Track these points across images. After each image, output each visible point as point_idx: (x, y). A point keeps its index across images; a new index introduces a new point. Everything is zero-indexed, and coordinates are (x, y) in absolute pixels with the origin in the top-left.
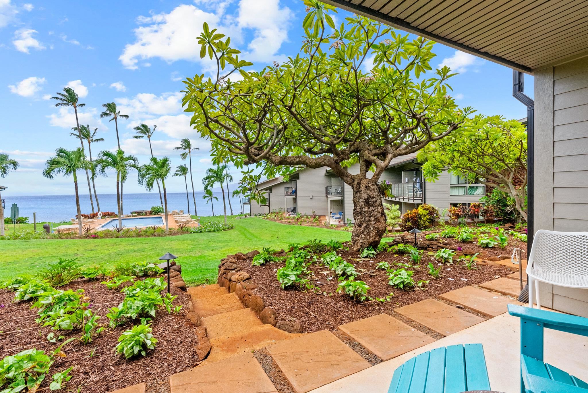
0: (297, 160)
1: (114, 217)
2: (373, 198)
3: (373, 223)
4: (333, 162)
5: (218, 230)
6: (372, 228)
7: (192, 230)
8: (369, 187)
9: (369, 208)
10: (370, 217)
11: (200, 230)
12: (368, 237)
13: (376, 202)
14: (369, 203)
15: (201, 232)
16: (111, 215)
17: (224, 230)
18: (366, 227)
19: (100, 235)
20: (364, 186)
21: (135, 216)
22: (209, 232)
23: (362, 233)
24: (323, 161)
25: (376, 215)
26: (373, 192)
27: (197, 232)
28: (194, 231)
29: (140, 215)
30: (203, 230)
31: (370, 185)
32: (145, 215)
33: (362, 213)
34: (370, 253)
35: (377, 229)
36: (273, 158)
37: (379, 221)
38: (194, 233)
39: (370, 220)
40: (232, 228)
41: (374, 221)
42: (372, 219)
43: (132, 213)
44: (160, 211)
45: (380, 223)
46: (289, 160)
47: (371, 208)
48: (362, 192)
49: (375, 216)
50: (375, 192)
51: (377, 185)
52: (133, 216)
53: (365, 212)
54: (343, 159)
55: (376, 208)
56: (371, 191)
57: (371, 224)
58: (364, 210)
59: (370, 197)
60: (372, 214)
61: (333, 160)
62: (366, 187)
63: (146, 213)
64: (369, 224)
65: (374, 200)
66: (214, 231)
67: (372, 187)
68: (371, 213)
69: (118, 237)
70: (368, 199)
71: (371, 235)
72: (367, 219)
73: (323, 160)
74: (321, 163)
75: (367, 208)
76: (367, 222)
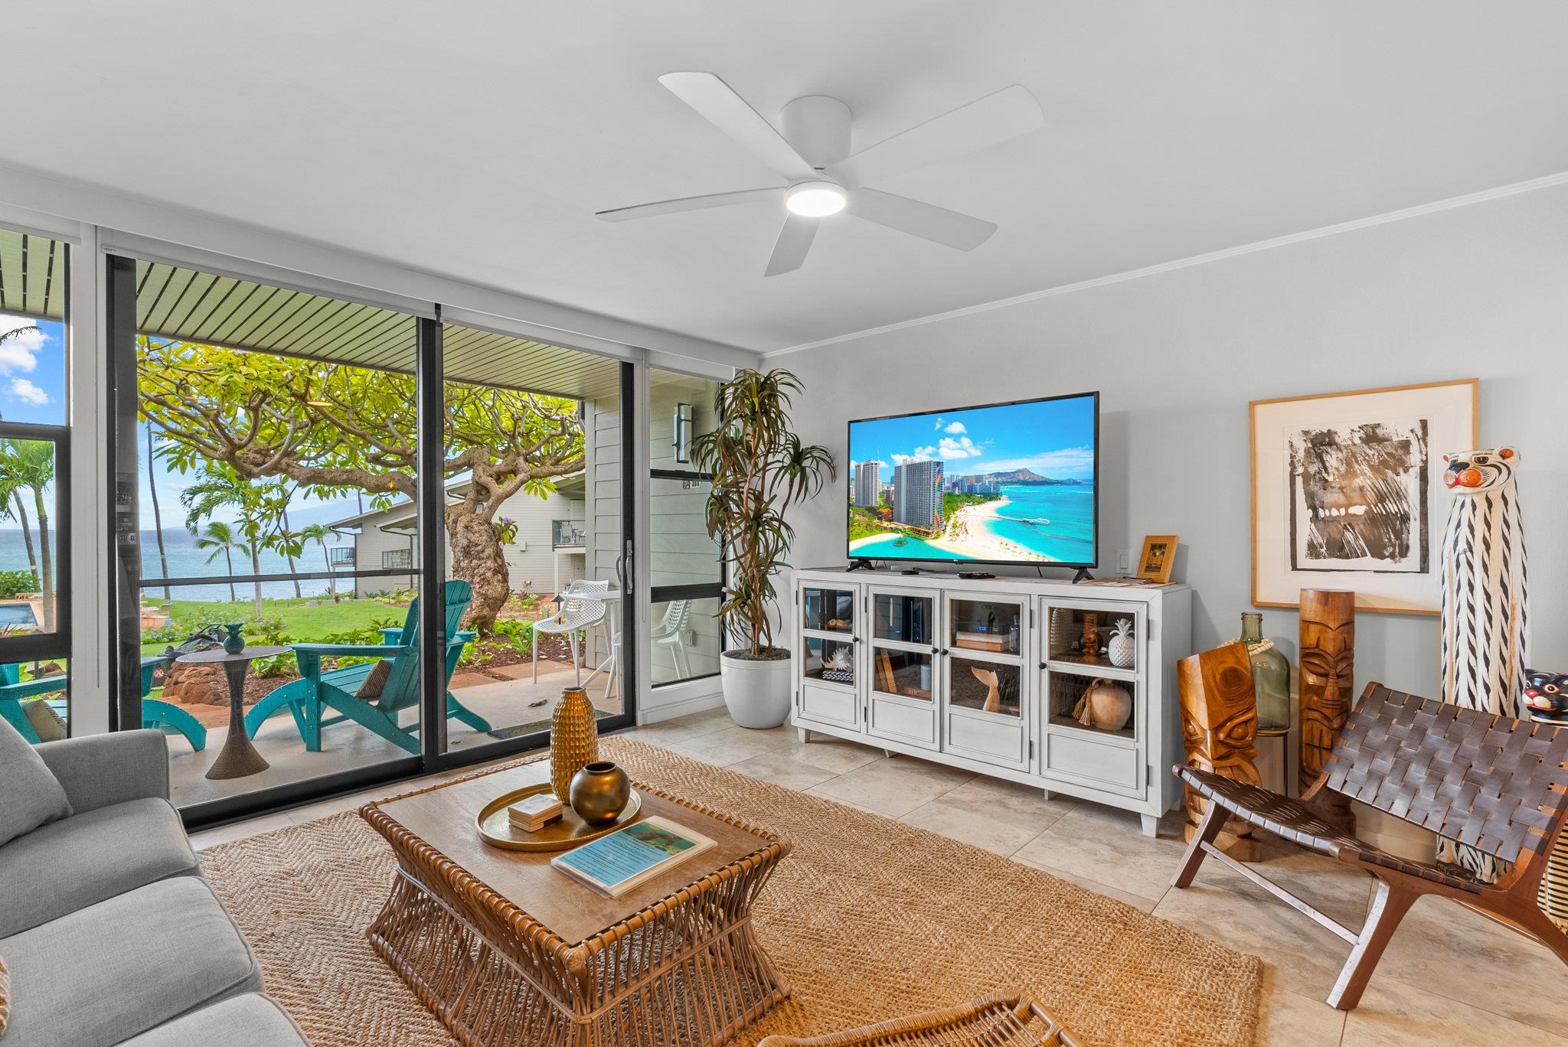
0: (345, 477)
2: (477, 545)
3: (477, 586)
4: (409, 483)
6: (475, 595)
8: (472, 527)
9: (471, 562)
10: (473, 576)
13: (483, 551)
25: (484, 574)
26: (477, 535)
31: (473, 524)
35: (485, 597)
36: (296, 470)
37: (489, 584)
39: (472, 582)
41: (479, 583)
42: (477, 579)
44: (25, 586)
45: (490, 587)
46: (329, 477)
48: (458, 535)
49: (480, 576)
50: (481, 536)
51: (490, 524)
53: (463, 569)
55: (483, 561)
56: (474, 533)
58: (462, 564)
59: (471, 544)
62: (466, 527)
65: (480, 548)
67: (476, 528)
70: (468, 546)
75: (466, 561)
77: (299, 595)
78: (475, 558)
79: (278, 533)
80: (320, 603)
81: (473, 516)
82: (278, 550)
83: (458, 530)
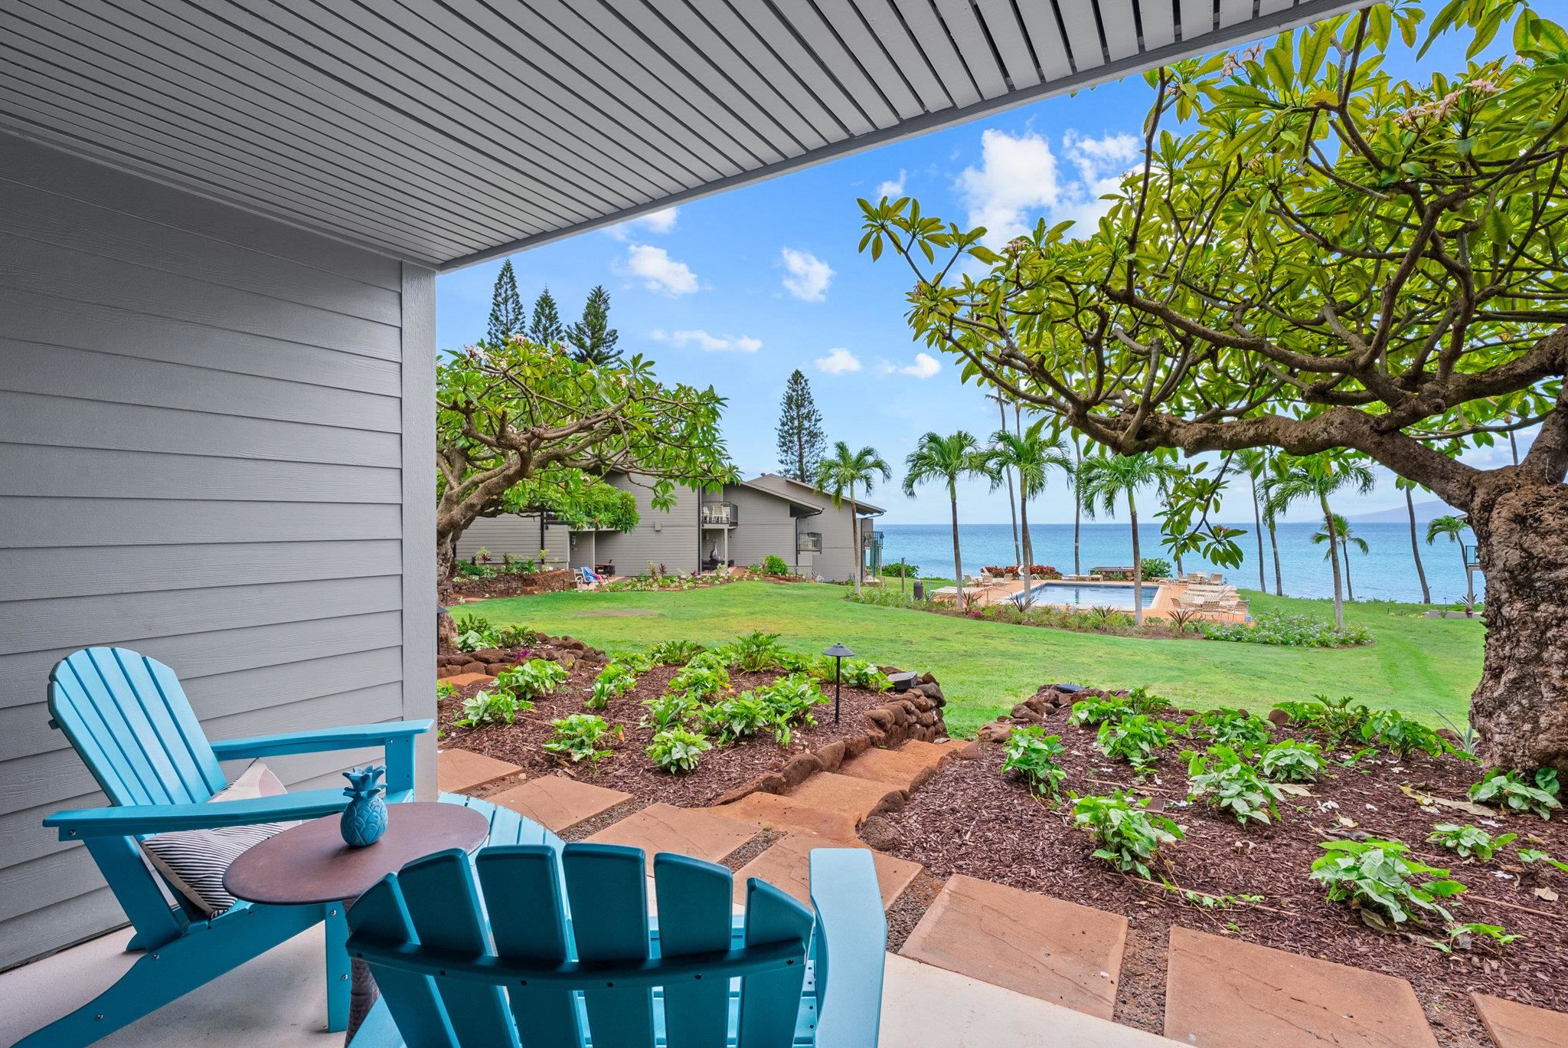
0: (1251, 432)
1: (1053, 578)
4: (1366, 428)
5: (1299, 643)
6: (1548, 695)
7: (1213, 630)
8: (1538, 520)
9: (1534, 608)
10: (1542, 645)
11: (1238, 633)
12: (1527, 727)
14: (1532, 588)
15: (1239, 640)
16: (1046, 573)
17: (1324, 644)
18: (1516, 684)
19: (987, 613)
20: (1503, 514)
21: (1098, 580)
22: (1265, 643)
23: (1502, 704)
24: (1325, 430)
26: (1553, 539)
27: (1226, 639)
28: (1218, 634)
29: (1110, 579)
30: (1246, 635)
32: (1121, 580)
33: (1499, 623)
34: (1515, 795)
38: (1216, 639)
39: (1538, 659)
40: (1358, 642)
43: (1092, 572)
44: (1162, 571)
46: (1227, 436)
47: (1542, 607)
48: (1494, 540)
52: (1093, 579)
54: (1416, 416)
56: (1543, 536)
57: (1545, 675)
58: (1506, 611)
60: (1549, 634)
61: (1366, 422)
63: (1124, 573)
64: (1534, 676)
66: (1285, 643)
68: (1548, 627)
69: (1019, 623)
70: (1524, 567)
71: (1543, 721)
72: (1520, 653)
73: (1323, 425)
74: (1316, 435)
75: (1519, 605)
76: (1527, 661)
77: (1427, 600)
78: (1550, 599)
79: (1204, 529)
80: (1444, 616)
81: (1545, 490)
82: (1209, 555)
83: (1492, 527)
